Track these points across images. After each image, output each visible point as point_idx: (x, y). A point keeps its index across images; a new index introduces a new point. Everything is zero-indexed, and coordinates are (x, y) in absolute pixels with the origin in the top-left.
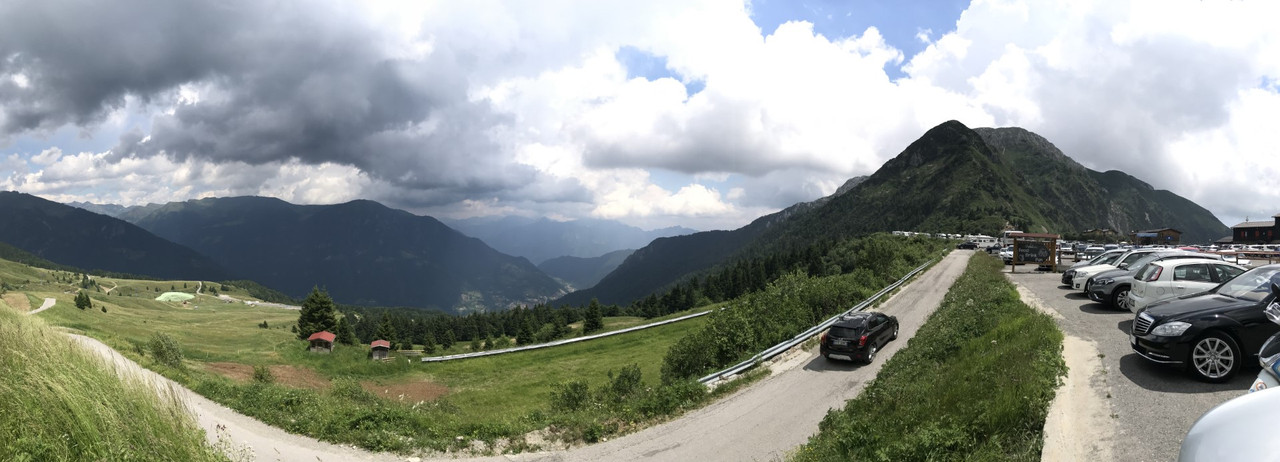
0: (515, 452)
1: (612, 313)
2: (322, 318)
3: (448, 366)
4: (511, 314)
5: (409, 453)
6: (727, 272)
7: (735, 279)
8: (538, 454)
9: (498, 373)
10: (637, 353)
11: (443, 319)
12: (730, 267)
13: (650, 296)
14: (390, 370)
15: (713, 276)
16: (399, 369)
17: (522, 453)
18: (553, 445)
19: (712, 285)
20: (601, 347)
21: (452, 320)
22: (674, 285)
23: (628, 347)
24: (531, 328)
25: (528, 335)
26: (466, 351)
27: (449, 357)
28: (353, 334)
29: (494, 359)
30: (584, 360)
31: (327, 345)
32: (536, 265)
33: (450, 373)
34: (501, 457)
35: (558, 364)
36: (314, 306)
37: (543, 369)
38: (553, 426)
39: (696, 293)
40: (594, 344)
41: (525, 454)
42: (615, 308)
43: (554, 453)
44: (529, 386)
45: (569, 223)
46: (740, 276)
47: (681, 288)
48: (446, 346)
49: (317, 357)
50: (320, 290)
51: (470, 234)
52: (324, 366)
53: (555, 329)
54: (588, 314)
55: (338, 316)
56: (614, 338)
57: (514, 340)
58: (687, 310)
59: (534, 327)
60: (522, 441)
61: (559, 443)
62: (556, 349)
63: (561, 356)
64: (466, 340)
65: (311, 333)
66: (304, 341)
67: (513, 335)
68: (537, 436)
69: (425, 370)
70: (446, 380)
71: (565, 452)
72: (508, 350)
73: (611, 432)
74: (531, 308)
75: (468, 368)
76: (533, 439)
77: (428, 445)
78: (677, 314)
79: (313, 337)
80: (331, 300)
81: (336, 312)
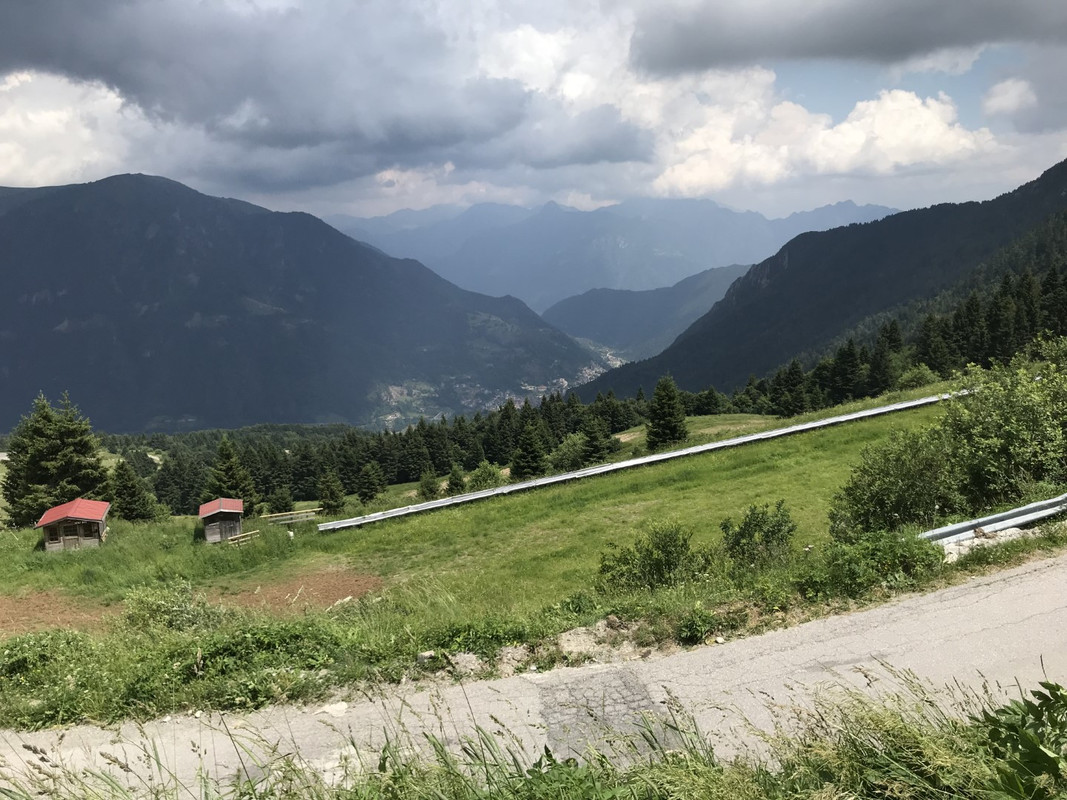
0: (540, 668)
1: (706, 407)
2: (70, 470)
3: (378, 534)
4: (496, 420)
5: (322, 698)
6: (973, 306)
7: (994, 322)
8: (587, 669)
9: (481, 539)
10: (767, 488)
11: (353, 441)
12: (980, 296)
13: (787, 366)
14: (250, 560)
15: (938, 317)
16: (270, 554)
17: (555, 670)
18: (615, 652)
19: (937, 339)
20: (687, 476)
21: (373, 443)
22: (841, 343)
23: (746, 474)
24: (539, 445)
25: (534, 458)
26: (410, 501)
27: (378, 516)
28: (152, 496)
29: (473, 510)
30: (653, 503)
31: (90, 529)
32: (540, 313)
33: (381, 548)
34: (516, 679)
35: (599, 513)
36: (42, 444)
37: (571, 524)
38: (613, 617)
39: (895, 359)
40: (672, 470)
41: (560, 671)
42: (711, 396)
43: (618, 666)
44: (546, 558)
45: (602, 213)
46: (1011, 314)
47: (858, 350)
48: (367, 496)
49: (69, 560)
50: (54, 404)
51: (395, 250)
52: (88, 577)
53: (588, 444)
54: (653, 411)
55: (110, 462)
56: (713, 457)
57: (506, 472)
58: (874, 396)
59: (546, 442)
60: (553, 648)
61: (627, 647)
62: (593, 482)
63: (606, 495)
64: (407, 480)
65: (43, 509)
66: (26, 531)
67: (503, 463)
68: (584, 637)
69: (326, 548)
70: (375, 562)
71: (641, 662)
72: (498, 491)
73: (734, 627)
74: (535, 403)
75: (420, 534)
76: (574, 642)
77: (362, 676)
78: (852, 405)
79: (50, 517)
80: (86, 424)
81: (102, 453)
